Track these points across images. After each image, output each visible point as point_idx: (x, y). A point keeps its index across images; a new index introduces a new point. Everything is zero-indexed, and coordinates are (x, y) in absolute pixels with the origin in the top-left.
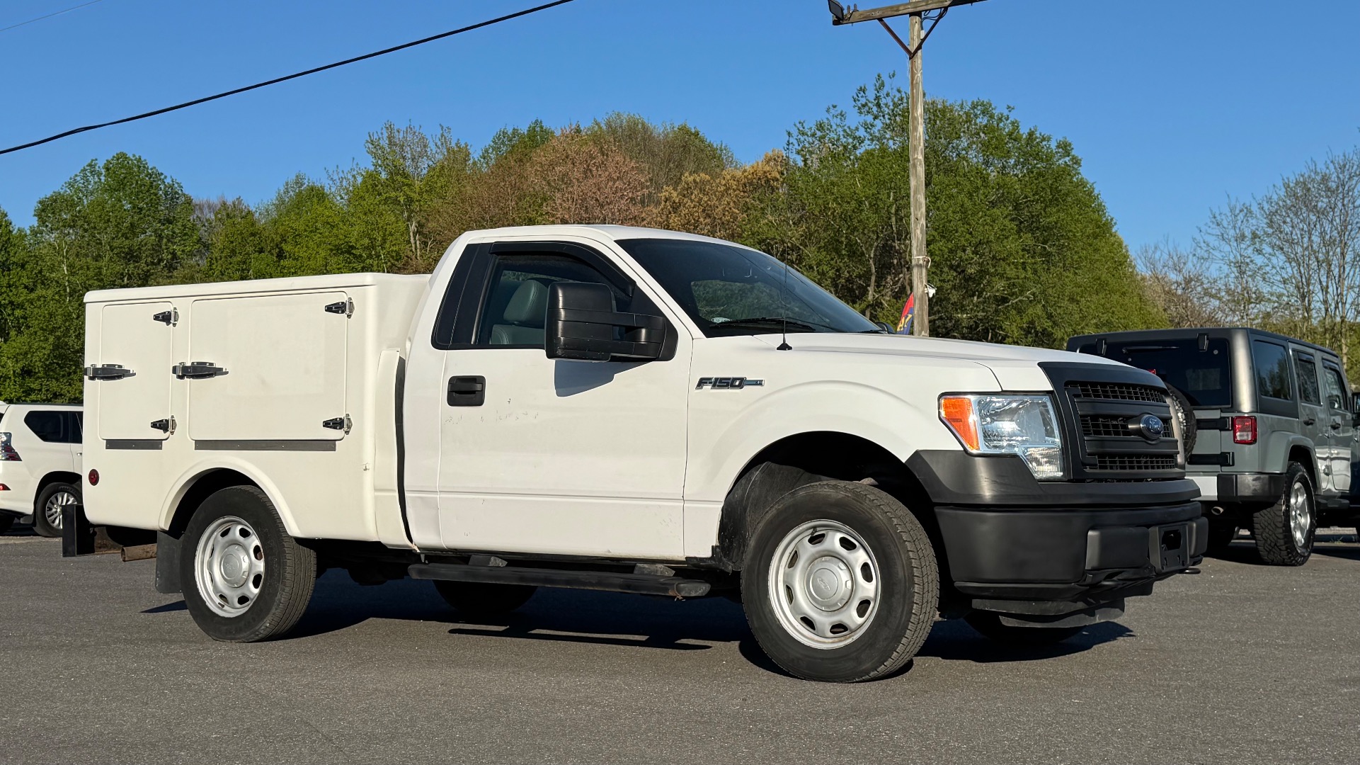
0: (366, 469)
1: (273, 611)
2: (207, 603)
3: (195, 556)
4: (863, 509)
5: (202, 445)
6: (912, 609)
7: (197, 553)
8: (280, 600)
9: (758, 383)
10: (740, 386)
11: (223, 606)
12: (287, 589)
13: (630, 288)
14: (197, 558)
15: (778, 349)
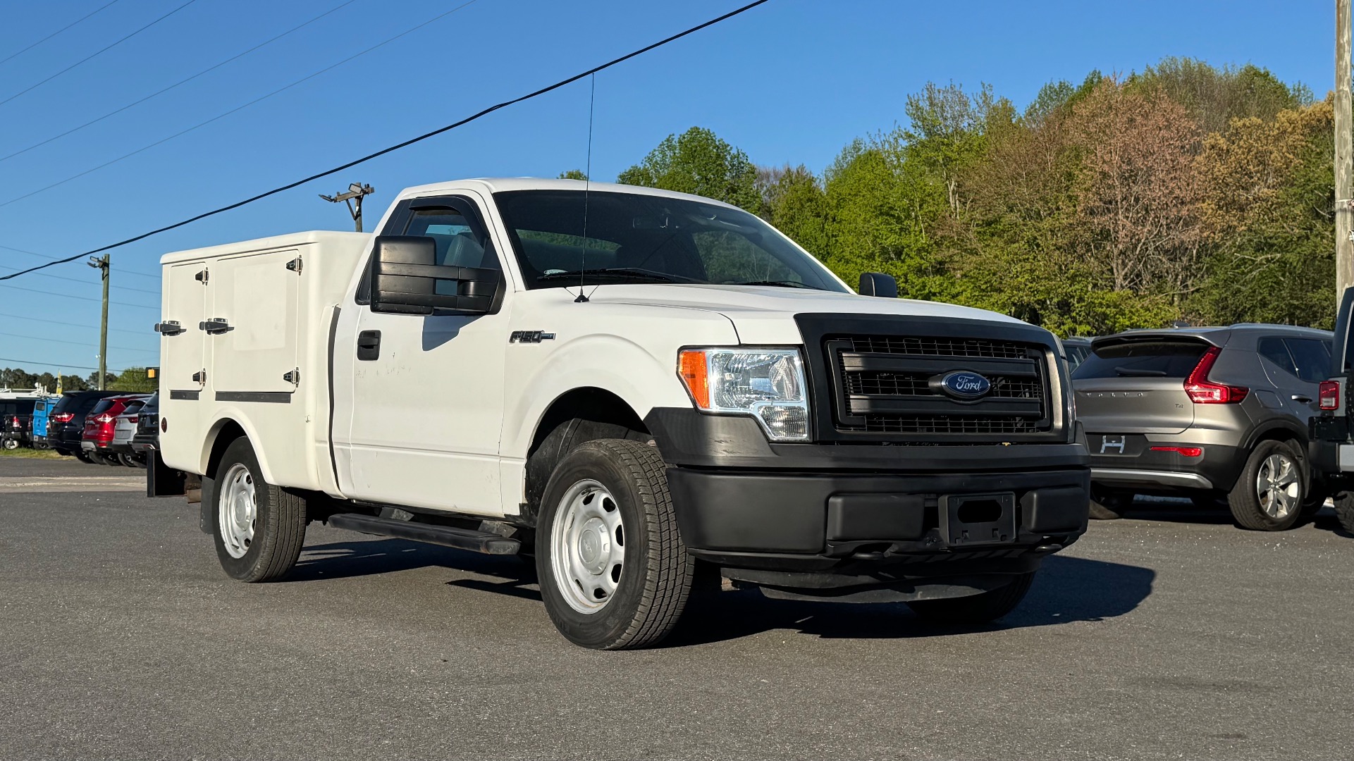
0: (307, 421)
1: (261, 554)
2: (226, 545)
3: (219, 500)
4: (614, 468)
5: (221, 396)
6: (646, 575)
7: (221, 497)
8: (266, 544)
9: (550, 337)
10: (538, 341)
11: (238, 548)
12: (271, 534)
13: (486, 240)
14: (221, 502)
15: (576, 301)
